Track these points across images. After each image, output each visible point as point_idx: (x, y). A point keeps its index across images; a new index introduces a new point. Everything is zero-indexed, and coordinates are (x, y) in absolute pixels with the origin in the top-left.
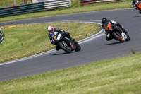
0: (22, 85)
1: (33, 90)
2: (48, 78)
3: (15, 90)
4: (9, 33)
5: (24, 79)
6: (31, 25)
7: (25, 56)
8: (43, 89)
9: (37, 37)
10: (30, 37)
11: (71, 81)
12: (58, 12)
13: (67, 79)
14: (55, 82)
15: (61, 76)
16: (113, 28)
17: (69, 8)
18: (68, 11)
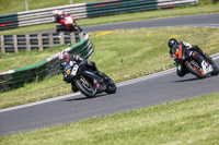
0: (121, 124)
1: (139, 132)
2: (163, 113)
3: (110, 132)
4: (102, 42)
5: (125, 115)
6: (137, 30)
7: (127, 79)
8: (154, 129)
9: (146, 49)
10: (135, 50)
11: (198, 117)
12: (178, 11)
13: (191, 114)
14: (173, 119)
15: (183, 109)
16: (186, 54)
17: (196, 5)
18: (193, 10)
